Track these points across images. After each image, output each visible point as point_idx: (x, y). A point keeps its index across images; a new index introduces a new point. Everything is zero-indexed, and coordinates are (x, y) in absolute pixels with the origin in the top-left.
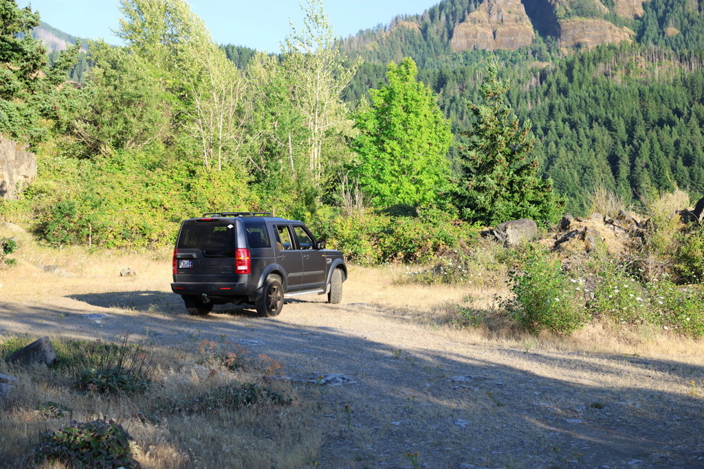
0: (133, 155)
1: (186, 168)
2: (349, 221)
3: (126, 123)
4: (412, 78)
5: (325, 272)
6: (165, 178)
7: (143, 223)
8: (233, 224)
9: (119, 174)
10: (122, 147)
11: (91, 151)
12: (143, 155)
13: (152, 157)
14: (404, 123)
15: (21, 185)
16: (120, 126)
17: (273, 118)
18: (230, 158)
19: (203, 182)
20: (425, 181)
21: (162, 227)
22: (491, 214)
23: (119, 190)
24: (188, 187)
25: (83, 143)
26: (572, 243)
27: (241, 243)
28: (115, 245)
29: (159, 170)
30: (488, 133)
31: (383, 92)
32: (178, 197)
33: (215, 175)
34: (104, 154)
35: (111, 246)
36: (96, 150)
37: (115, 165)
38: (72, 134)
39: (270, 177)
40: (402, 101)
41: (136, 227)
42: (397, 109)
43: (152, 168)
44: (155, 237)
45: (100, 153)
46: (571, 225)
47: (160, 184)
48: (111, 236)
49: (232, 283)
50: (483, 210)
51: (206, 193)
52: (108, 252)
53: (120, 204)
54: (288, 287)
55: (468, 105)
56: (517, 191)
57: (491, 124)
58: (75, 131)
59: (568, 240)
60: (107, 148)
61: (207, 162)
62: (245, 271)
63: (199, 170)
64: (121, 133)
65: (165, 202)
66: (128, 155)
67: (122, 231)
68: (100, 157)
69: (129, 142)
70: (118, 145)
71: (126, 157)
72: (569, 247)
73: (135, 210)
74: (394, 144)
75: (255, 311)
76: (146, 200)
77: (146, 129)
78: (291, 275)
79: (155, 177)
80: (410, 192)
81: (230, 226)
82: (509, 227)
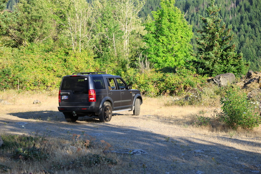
0: (38, 45)
1: (64, 51)
2: (143, 76)
3: (34, 30)
4: (172, 5)
5: (132, 100)
6: (54, 56)
7: (43, 78)
8: (87, 78)
9: (32, 55)
10: (33, 41)
11: (18, 44)
12: (43, 45)
13: (48, 46)
14: (169, 28)
16: (32, 32)
17: (106, 26)
18: (85, 46)
20: (179, 55)
21: (53, 80)
22: (212, 71)
23: (32, 62)
24: (65, 61)
25: (14, 40)
26: (253, 84)
27: (91, 87)
28: (30, 89)
29: (51, 52)
30: (211, 31)
31: (158, 12)
32: (60, 66)
33: (78, 55)
34: (24, 45)
35: (28, 89)
36: (20, 43)
37: (30, 50)
38: (9, 36)
39: (105, 55)
40: (168, 16)
41: (40, 80)
42: (165, 21)
43: (48, 51)
44: (49, 85)
45: (22, 45)
46: (252, 75)
47: (51, 59)
48: (28, 84)
49: (87, 106)
50: (208, 69)
51: (74, 63)
52: (27, 92)
53: (32, 69)
54: (114, 108)
55: (201, 18)
56: (225, 59)
57: (212, 27)
58: (10, 34)
59: (251, 83)
60: (26, 42)
61: (74, 48)
62: (93, 100)
63: (70, 52)
64: (32, 35)
65: (54, 68)
66: (36, 45)
67: (33, 82)
68: (22, 47)
69: (36, 39)
70: (31, 41)
71: (35, 46)
72: (251, 86)
73: (40, 72)
74: (164, 38)
75: (98, 119)
76: (45, 67)
77: (44, 33)
78: (115, 102)
79: (49, 56)
80: (172, 61)
81: (86, 79)
82: (221, 77)
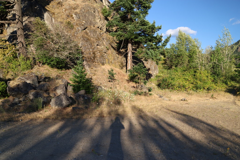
10: (177, 67)
11: (170, 68)
15: (155, 75)
17: (216, 58)
19: (199, 74)
24: (195, 75)
25: (168, 66)
32: (192, 78)
33: (202, 72)
34: (173, 68)
35: (176, 90)
37: (175, 70)
38: (166, 64)
41: (182, 85)
47: (187, 75)
61: (199, 69)
63: (197, 71)
64: (177, 63)
65: (189, 79)
67: (178, 86)
69: (179, 65)
73: (181, 81)
76: (184, 78)
